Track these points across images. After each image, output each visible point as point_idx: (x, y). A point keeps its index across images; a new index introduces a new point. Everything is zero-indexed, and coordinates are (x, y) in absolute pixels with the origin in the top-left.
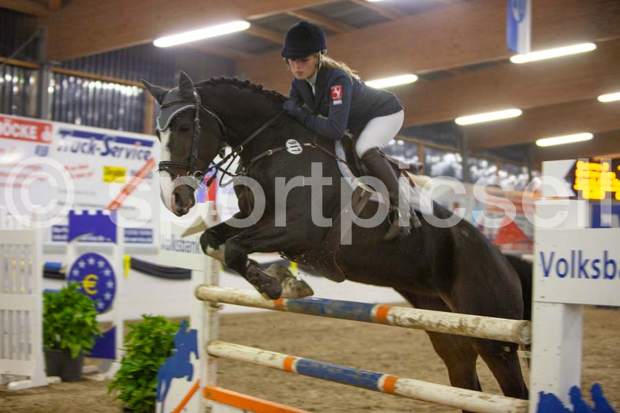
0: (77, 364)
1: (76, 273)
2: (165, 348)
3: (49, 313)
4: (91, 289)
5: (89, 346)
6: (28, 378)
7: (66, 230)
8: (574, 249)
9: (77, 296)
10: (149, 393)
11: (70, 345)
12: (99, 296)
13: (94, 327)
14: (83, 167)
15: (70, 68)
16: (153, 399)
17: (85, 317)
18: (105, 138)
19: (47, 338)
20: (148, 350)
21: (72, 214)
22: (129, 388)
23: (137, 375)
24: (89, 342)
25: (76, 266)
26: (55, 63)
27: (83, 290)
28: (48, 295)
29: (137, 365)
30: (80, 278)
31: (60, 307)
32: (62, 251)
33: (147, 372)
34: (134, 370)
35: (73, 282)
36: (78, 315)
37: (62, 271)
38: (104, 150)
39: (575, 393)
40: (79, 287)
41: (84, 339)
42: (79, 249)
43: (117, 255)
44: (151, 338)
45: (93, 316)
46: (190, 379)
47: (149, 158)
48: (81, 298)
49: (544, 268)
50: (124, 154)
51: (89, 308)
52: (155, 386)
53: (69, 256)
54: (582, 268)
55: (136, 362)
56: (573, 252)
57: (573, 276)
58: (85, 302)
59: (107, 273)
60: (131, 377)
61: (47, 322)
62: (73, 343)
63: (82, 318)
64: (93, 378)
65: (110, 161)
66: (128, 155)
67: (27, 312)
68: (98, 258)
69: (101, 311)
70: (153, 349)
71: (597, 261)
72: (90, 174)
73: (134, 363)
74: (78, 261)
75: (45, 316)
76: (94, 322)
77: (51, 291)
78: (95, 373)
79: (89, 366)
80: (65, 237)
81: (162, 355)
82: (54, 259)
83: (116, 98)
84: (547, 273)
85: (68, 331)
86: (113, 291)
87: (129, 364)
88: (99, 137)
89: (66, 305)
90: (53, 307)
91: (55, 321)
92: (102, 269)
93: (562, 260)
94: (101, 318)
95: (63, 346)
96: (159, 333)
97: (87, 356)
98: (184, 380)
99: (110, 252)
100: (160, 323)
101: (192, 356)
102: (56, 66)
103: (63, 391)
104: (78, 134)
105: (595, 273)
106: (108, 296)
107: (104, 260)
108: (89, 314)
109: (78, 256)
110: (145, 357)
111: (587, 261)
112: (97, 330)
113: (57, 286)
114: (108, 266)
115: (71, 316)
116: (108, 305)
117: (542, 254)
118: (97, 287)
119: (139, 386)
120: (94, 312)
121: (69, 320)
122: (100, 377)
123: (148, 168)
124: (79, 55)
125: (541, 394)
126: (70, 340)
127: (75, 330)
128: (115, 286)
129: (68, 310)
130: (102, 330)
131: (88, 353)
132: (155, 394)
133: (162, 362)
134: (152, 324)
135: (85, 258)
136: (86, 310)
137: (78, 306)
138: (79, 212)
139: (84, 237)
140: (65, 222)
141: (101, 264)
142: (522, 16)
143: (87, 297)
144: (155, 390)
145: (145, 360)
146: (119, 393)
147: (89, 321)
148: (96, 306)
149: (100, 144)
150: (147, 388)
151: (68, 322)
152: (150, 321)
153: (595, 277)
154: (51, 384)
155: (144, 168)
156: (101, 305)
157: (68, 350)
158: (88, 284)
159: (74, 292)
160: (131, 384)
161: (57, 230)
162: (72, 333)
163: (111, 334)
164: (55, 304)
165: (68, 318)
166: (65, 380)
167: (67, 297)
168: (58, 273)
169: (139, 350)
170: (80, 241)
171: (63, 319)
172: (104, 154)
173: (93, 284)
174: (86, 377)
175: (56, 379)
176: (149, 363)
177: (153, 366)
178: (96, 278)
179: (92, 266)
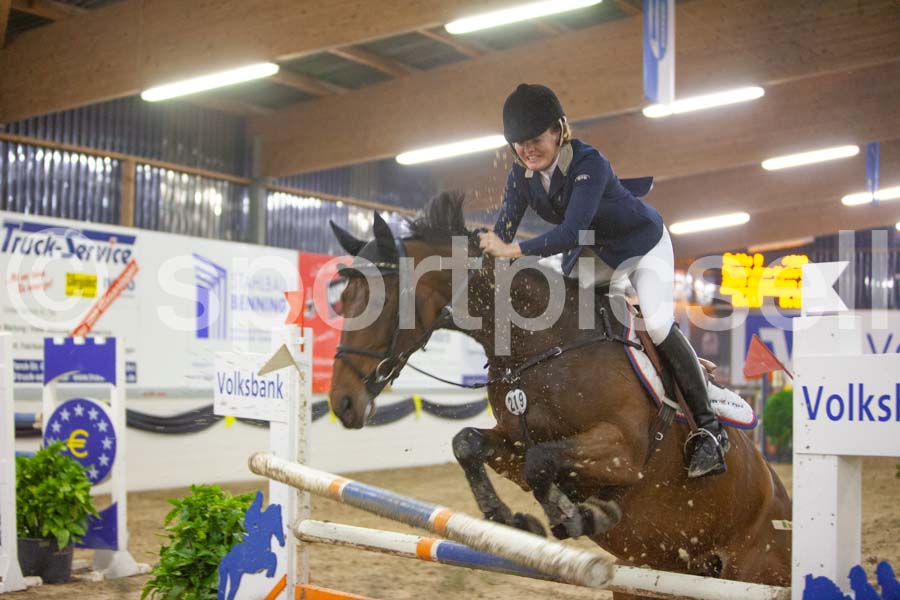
0: (66, 560)
1: (56, 427)
2: (226, 532)
3: (23, 485)
4: (79, 450)
5: (82, 532)
6: (1, 579)
7: (42, 367)
8: (851, 382)
9: (61, 461)
10: (206, 595)
11: (54, 530)
12: (92, 460)
13: (87, 505)
17: (74, 490)
19: (22, 522)
20: (202, 535)
21: (49, 342)
22: (176, 590)
23: (187, 571)
24: (81, 526)
25: (56, 416)
27: (68, 453)
28: (21, 461)
29: (186, 557)
30: (64, 435)
31: (37, 478)
32: (37, 396)
33: (200, 566)
34: (182, 564)
35: (52, 442)
36: (66, 488)
37: (36, 426)
39: (857, 575)
40: (64, 448)
41: (74, 522)
42: (59, 394)
43: (115, 403)
44: (204, 518)
45: (86, 489)
46: (271, 574)
47: (129, 260)
48: (67, 465)
49: (809, 409)
51: (78, 478)
52: (215, 584)
53: (47, 402)
54: (864, 407)
55: (186, 553)
56: (851, 386)
57: (851, 418)
58: (72, 469)
59: (102, 426)
60: (179, 573)
61: (20, 499)
62: (59, 528)
63: (70, 492)
64: (87, 577)
68: (88, 406)
69: (96, 481)
70: (208, 534)
71: (887, 397)
73: (181, 555)
74: (60, 410)
75: (18, 490)
76: (87, 497)
77: (27, 455)
78: (88, 570)
79: (80, 558)
80: (41, 377)
81: (221, 542)
82: (27, 408)
83: (80, 175)
84: (813, 416)
85: (50, 511)
86: (111, 453)
87: (177, 556)
89: (47, 474)
90: (28, 477)
91: (31, 497)
92: (94, 422)
93: (836, 397)
94: (95, 491)
95: (45, 533)
96: (215, 511)
97: (78, 546)
98: (261, 575)
99: (106, 395)
100: (217, 497)
101: (274, 541)
105: (884, 414)
106: (104, 460)
107: (98, 408)
108: (79, 486)
109: (58, 404)
110: (198, 546)
111: (871, 398)
112: (90, 508)
113: (33, 447)
114: (103, 416)
115: (56, 491)
116: (104, 473)
117: (805, 389)
118: (88, 447)
119: (191, 586)
120: (86, 483)
121: (53, 496)
122: (97, 576)
123: (130, 274)
125: (809, 578)
126: (55, 524)
127: (61, 509)
128: (114, 445)
129: (51, 481)
130: (99, 508)
131: (80, 542)
133: (223, 551)
134: (204, 498)
135: (70, 406)
136: (75, 481)
137: (63, 476)
138: (59, 340)
139: (65, 376)
140: (40, 355)
141: (93, 414)
142: (663, 51)
143: (76, 462)
144: (213, 591)
145: (197, 550)
146: (159, 596)
147: (80, 496)
148: (89, 474)
150: (201, 588)
151: (51, 498)
152: (201, 494)
153: (881, 419)
154: (29, 588)
155: (122, 276)
156: (94, 473)
157: (52, 537)
158: (75, 442)
159: (56, 455)
160: (178, 583)
161: (20, 367)
162: (56, 513)
163: (111, 514)
164: (31, 473)
165: (50, 492)
166: (47, 581)
167: (47, 462)
168: (32, 428)
169: (188, 535)
170: (61, 381)
171: (44, 493)
173: (82, 443)
174: (77, 576)
175: (36, 580)
176: (203, 553)
177: (210, 557)
178: (86, 434)
179: (80, 417)
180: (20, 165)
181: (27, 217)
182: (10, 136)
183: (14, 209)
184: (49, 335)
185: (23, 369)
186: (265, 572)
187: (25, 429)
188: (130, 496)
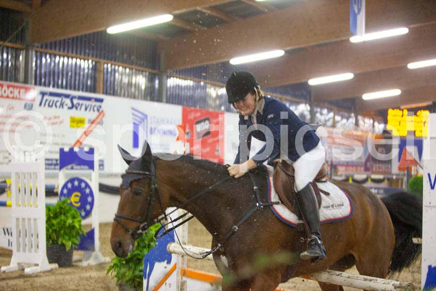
0: (70, 254)
1: (65, 191)
2: (147, 242)
3: (49, 220)
4: (76, 202)
5: (77, 242)
6: (37, 265)
7: (59, 162)
9: (67, 208)
10: (137, 273)
11: (64, 242)
12: (82, 207)
13: (80, 229)
14: (55, 117)
15: (46, 48)
16: (141, 277)
17: (74, 222)
18: (70, 97)
19: (49, 237)
20: (136, 244)
21: (62, 150)
22: (123, 270)
23: (128, 261)
24: (77, 239)
25: (65, 186)
26: (36, 44)
27: (71, 204)
28: (48, 208)
31: (56, 216)
32: (56, 176)
33: (134, 259)
34: (126, 258)
35: (63, 199)
36: (70, 221)
37: (55, 191)
38: (70, 105)
40: (69, 202)
41: (73, 237)
42: (66, 175)
43: (94, 180)
45: (80, 221)
46: (169, 262)
47: (101, 110)
48: (70, 210)
49: (431, 184)
50: (83, 107)
51: (76, 216)
52: (142, 267)
53: (60, 179)
58: (73, 212)
59: (87, 191)
61: (47, 226)
62: (66, 240)
63: (72, 223)
64: (80, 264)
65: (74, 113)
66: (86, 109)
67: (35, 220)
68: (81, 181)
69: (85, 217)
72: (61, 123)
74: (67, 183)
75: (47, 222)
76: (80, 225)
77: (51, 205)
78: (80, 261)
79: (76, 255)
80: (58, 167)
81: (145, 247)
82: (51, 182)
83: (77, 69)
84: (433, 188)
85: (62, 232)
86: (92, 204)
88: (67, 96)
89: (61, 214)
90: (52, 215)
91: (53, 225)
92: (83, 189)
94: (84, 222)
95: (60, 243)
97: (75, 249)
98: (165, 263)
99: (90, 176)
102: (37, 47)
103: (61, 274)
104: (52, 94)
106: (88, 207)
107: (85, 182)
108: (76, 220)
109: (66, 180)
112: (81, 231)
113: (54, 201)
114: (87, 186)
115: (65, 222)
116: (88, 213)
117: (429, 175)
119: (130, 268)
120: (79, 218)
121: (64, 225)
122: (85, 264)
123: (101, 117)
124: (53, 40)
126: (64, 238)
127: (67, 231)
128: (93, 200)
129: (63, 217)
130: (86, 231)
131: (77, 247)
132: (142, 273)
133: (146, 251)
135: (72, 181)
136: (74, 217)
137: (68, 215)
138: (67, 149)
139: (70, 167)
140: (57, 156)
141: (83, 185)
142: (359, 10)
143: (74, 208)
144: (141, 271)
146: (115, 273)
147: (77, 225)
148: (81, 214)
149: (68, 101)
150: (135, 269)
151: (62, 225)
154: (52, 269)
155: (97, 118)
156: (83, 214)
157: (63, 245)
158: (74, 199)
159: (65, 205)
160: (124, 267)
161: (47, 162)
162: (65, 233)
163: (91, 233)
164: (53, 213)
165: (62, 223)
167: (61, 208)
168: (53, 192)
170: (67, 169)
171: (59, 223)
172: (70, 108)
173: (77, 199)
174: (75, 264)
175: (55, 266)
176: (137, 252)
177: (139, 254)
178: (79, 194)
179: (76, 186)
180: (48, 64)
181: (51, 89)
182: (43, 50)
183: (45, 85)
184: (61, 147)
185: (49, 164)
186: (166, 261)
187: (50, 192)
188: (101, 225)
